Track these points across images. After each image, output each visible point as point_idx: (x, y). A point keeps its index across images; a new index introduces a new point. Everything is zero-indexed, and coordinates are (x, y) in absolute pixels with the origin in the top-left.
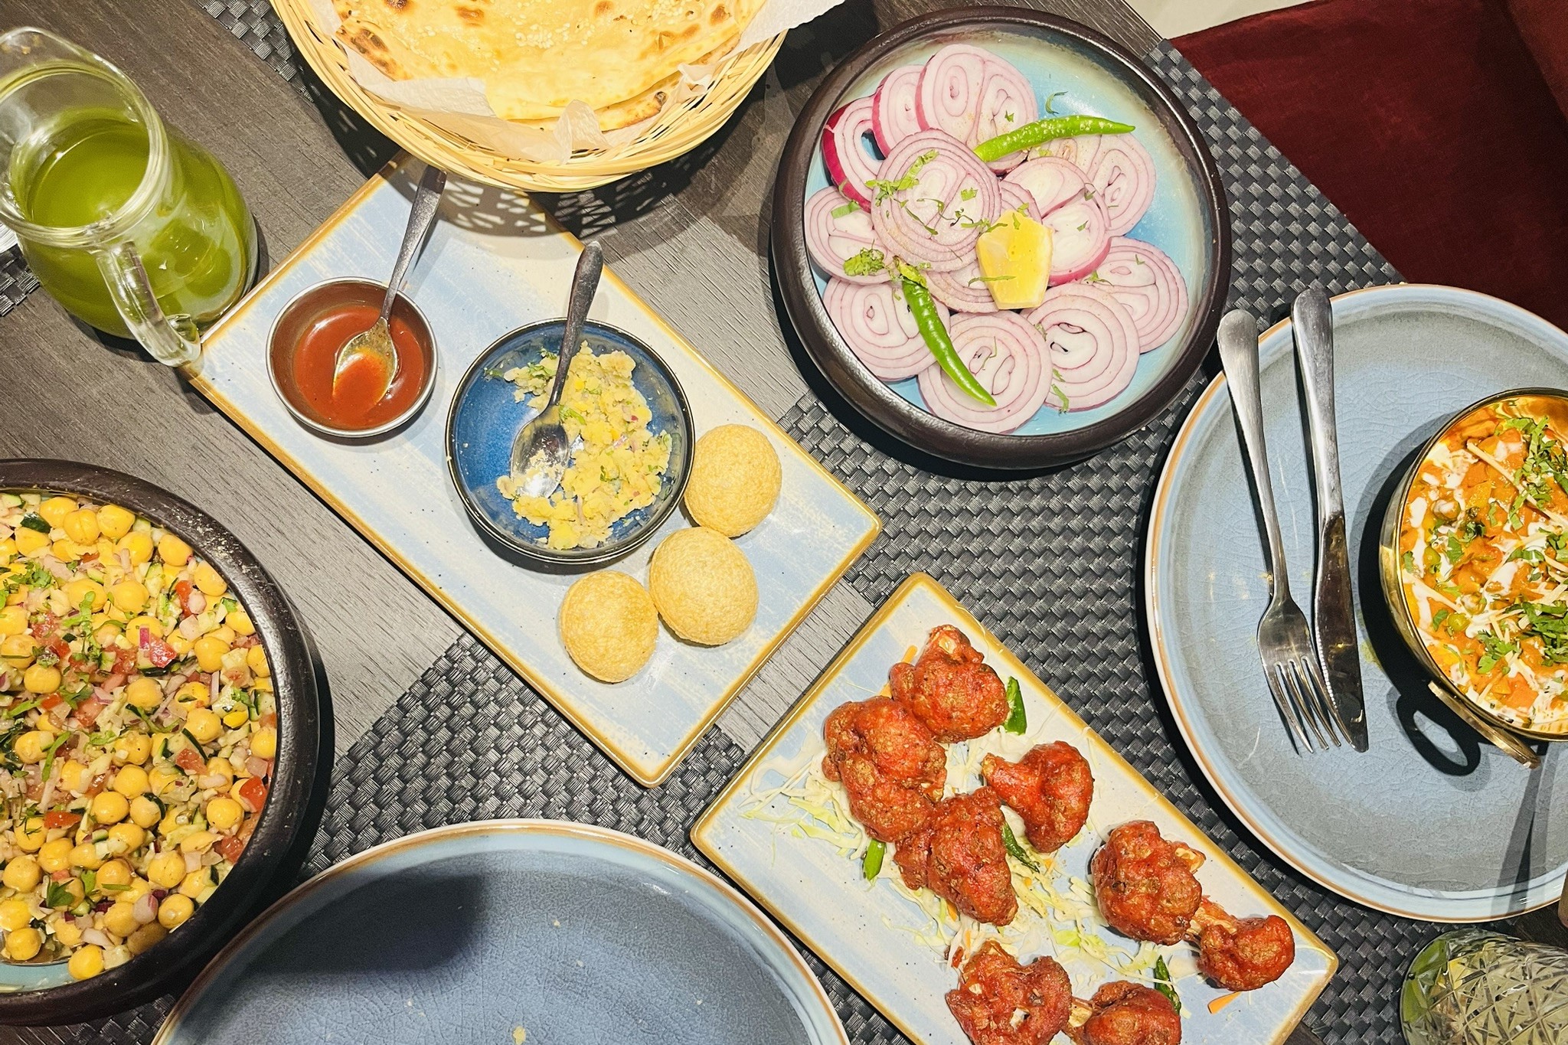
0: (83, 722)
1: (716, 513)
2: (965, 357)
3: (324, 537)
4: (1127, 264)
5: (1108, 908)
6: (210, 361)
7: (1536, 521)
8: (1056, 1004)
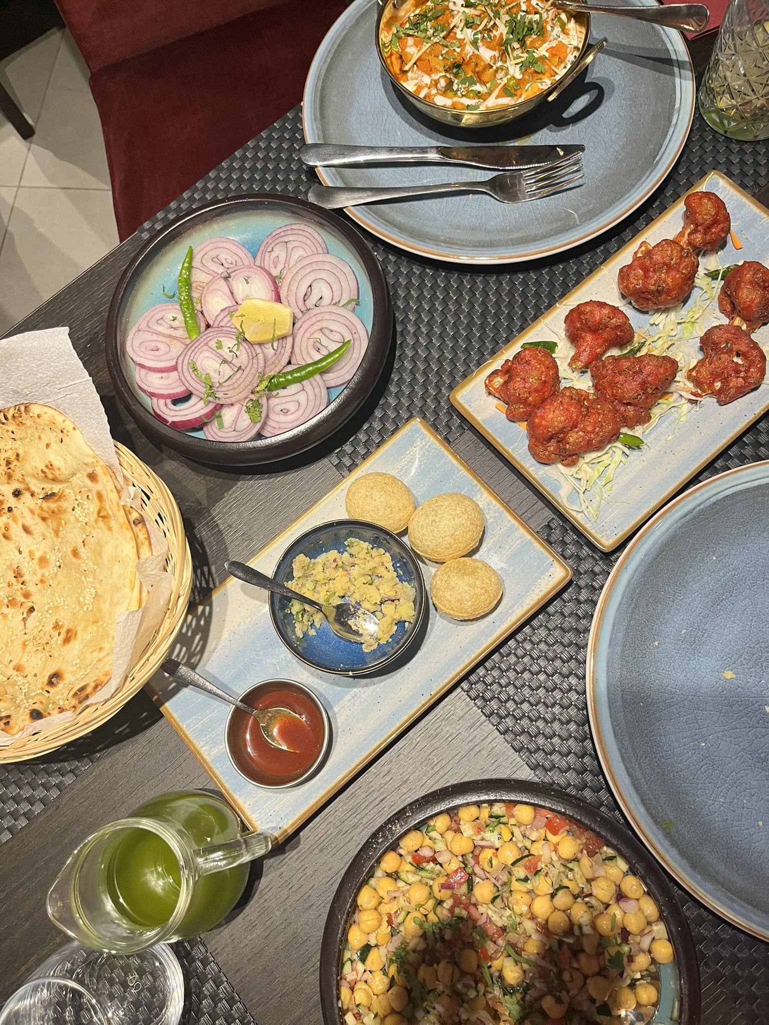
0: (499, 936)
1: (401, 514)
2: (318, 357)
3: (389, 772)
4: (272, 258)
5: (672, 299)
6: (268, 829)
7: (455, 33)
8: (732, 334)
